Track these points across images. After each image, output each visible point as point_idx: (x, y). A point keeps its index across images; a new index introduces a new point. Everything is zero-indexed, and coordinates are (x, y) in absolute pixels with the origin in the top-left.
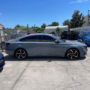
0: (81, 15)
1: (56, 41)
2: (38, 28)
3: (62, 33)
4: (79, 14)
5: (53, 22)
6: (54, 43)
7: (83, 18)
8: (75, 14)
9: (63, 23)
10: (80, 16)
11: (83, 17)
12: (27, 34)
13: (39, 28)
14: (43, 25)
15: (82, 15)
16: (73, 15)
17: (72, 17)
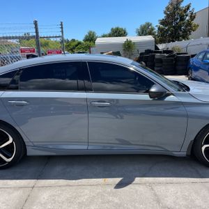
0: (188, 7)
1: (153, 90)
2: (76, 43)
3: (141, 54)
4: (183, 5)
5: (112, 29)
6: (146, 97)
7: (193, 17)
8: (171, 4)
9: (137, 30)
10: (185, 11)
11: (192, 13)
12: (28, 57)
13: (79, 43)
14: (90, 35)
15: (191, 9)
16: (168, 8)
17: (165, 13)
